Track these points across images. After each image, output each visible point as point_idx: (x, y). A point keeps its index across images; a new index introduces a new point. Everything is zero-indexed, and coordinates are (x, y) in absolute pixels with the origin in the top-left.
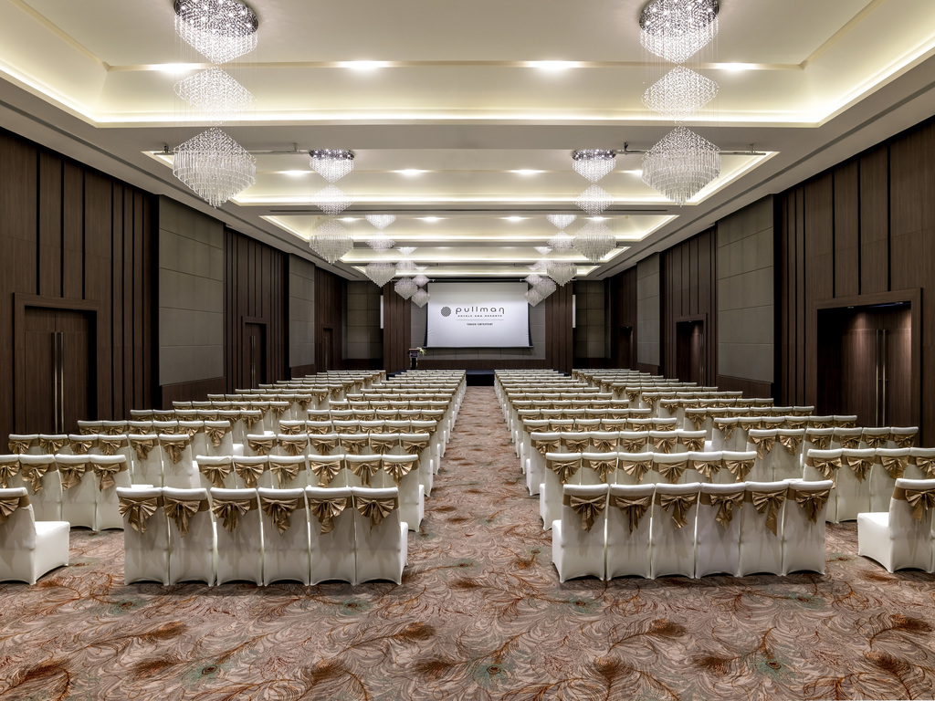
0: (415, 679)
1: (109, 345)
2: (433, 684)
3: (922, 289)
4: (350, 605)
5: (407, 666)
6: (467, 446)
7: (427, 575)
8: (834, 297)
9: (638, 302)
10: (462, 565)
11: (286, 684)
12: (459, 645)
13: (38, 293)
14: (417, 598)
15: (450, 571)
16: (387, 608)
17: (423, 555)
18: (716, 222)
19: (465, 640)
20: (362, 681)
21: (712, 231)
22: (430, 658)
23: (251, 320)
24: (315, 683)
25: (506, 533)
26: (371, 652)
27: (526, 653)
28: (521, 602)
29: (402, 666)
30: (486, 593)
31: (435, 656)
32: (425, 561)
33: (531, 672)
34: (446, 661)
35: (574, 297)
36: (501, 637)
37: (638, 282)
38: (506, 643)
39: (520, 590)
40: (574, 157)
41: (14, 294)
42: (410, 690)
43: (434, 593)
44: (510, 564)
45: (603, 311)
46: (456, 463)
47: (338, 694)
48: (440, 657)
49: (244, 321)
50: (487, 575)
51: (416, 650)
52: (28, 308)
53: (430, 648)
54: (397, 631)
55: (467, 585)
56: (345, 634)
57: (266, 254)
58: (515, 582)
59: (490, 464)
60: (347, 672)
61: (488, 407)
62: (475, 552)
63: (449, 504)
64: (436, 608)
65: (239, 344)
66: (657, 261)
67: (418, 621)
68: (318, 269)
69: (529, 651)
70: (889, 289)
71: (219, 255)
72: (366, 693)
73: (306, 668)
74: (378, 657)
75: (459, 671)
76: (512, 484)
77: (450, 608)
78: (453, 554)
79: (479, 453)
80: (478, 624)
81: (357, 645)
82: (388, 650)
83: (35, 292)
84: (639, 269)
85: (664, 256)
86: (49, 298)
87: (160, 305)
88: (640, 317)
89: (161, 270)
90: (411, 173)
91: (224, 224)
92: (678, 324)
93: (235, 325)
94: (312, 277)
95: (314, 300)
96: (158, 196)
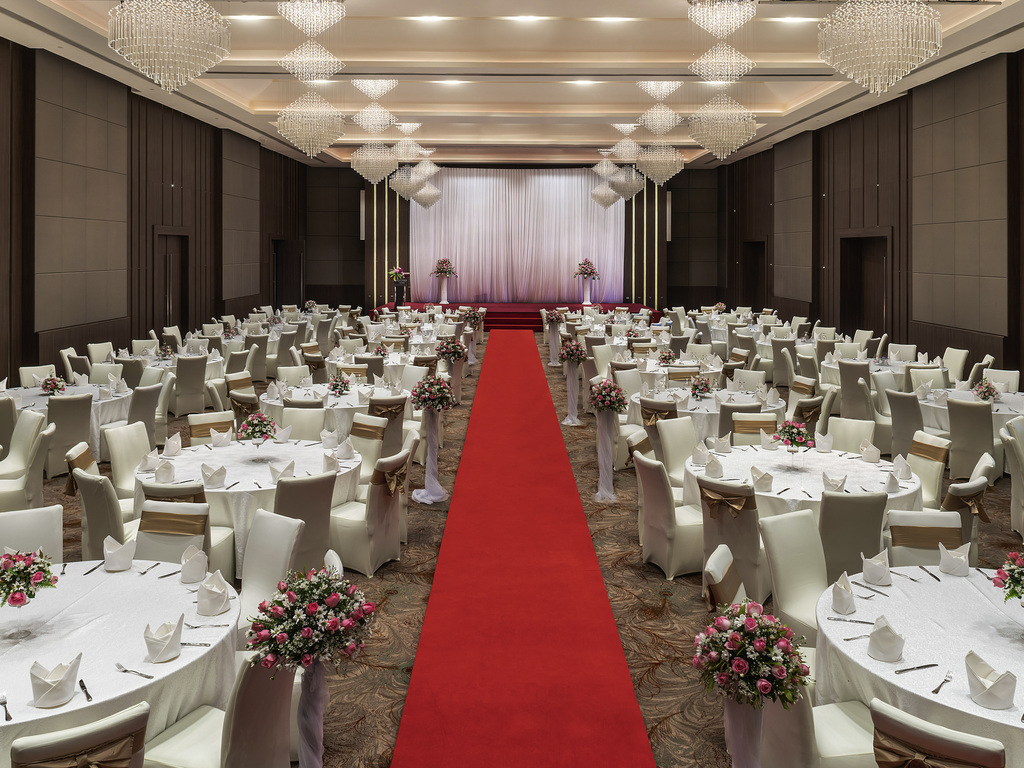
18: (911, 91)
23: (167, 230)
27: (684, 742)
28: (661, 669)
35: (669, 194)
37: (776, 173)
38: (653, 727)
39: (656, 650)
40: (690, 1)
44: (632, 611)
45: (715, 216)
49: (157, 233)
58: (647, 639)
65: (149, 268)
66: (809, 144)
68: (265, 153)
71: (122, 135)
84: (777, 154)
85: (818, 135)
87: (37, 213)
88: (778, 227)
89: (38, 161)
90: (430, 20)
91: (129, 88)
92: (844, 241)
93: (143, 237)
94: (256, 165)
95: (258, 197)
96: (33, 51)
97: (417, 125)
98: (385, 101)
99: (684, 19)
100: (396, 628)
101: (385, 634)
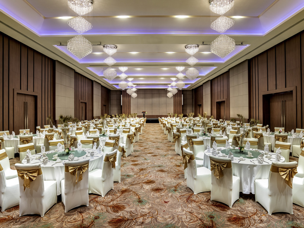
0: (152, 192)
1: (41, 107)
2: (159, 193)
3: (296, 86)
4: (127, 176)
5: (149, 190)
6: (153, 138)
7: (149, 169)
8: (268, 91)
9: (203, 96)
10: (159, 166)
11: (114, 194)
12: (163, 185)
13: (21, 89)
14: (148, 174)
15: (156, 168)
16: (139, 176)
17: (147, 164)
18: (229, 69)
19: (165, 184)
20: (137, 193)
21: (228, 72)
22: (156, 188)
23: (82, 101)
24: (122, 193)
25: (171, 159)
26: (138, 187)
27: (184, 186)
28: (180, 175)
29: (148, 189)
30: (168, 173)
31: (157, 187)
32: (148, 165)
33: (187, 191)
34: (160, 188)
35: (182, 95)
36: (175, 183)
37: (203, 90)
38: (178, 184)
39: (179, 172)
40: (186, 47)
41: (14, 89)
42: (151, 195)
43: (153, 173)
44: (174, 166)
45: (192, 100)
46: (150, 142)
47: (130, 196)
48: (158, 187)
49: (80, 101)
50: (167, 169)
51: (151, 186)
52: (18, 93)
53: (155, 185)
54: (144, 182)
55: (162, 171)
56: (128, 182)
57: (87, 80)
58: (177, 170)
59: (161, 142)
60: (131, 191)
61: (157, 128)
62: (162, 163)
63: (151, 152)
64: (154, 176)
65: (79, 109)
66: (210, 83)
67: (149, 179)
68: (102, 86)
69: (185, 186)
70: (286, 87)
71: (73, 80)
72: (138, 196)
73: (119, 190)
74: (140, 188)
75: (165, 191)
76: (169, 147)
77: (158, 176)
78: (155, 164)
79: (157, 140)
80: (168, 180)
81: (133, 185)
82: (142, 186)
83: (20, 89)
84: (204, 86)
85: (212, 81)
86: (24, 91)
87: (56, 95)
88: (204, 101)
89: (56, 84)
90: (134, 53)
91: (75, 70)
92: (217, 102)
93: (77, 102)
94: (100, 88)
95: (101, 95)
96: (55, 60)
97: (132, 79)
98: (126, 72)
99: (185, 52)
100: (125, 169)
101: (123, 170)
